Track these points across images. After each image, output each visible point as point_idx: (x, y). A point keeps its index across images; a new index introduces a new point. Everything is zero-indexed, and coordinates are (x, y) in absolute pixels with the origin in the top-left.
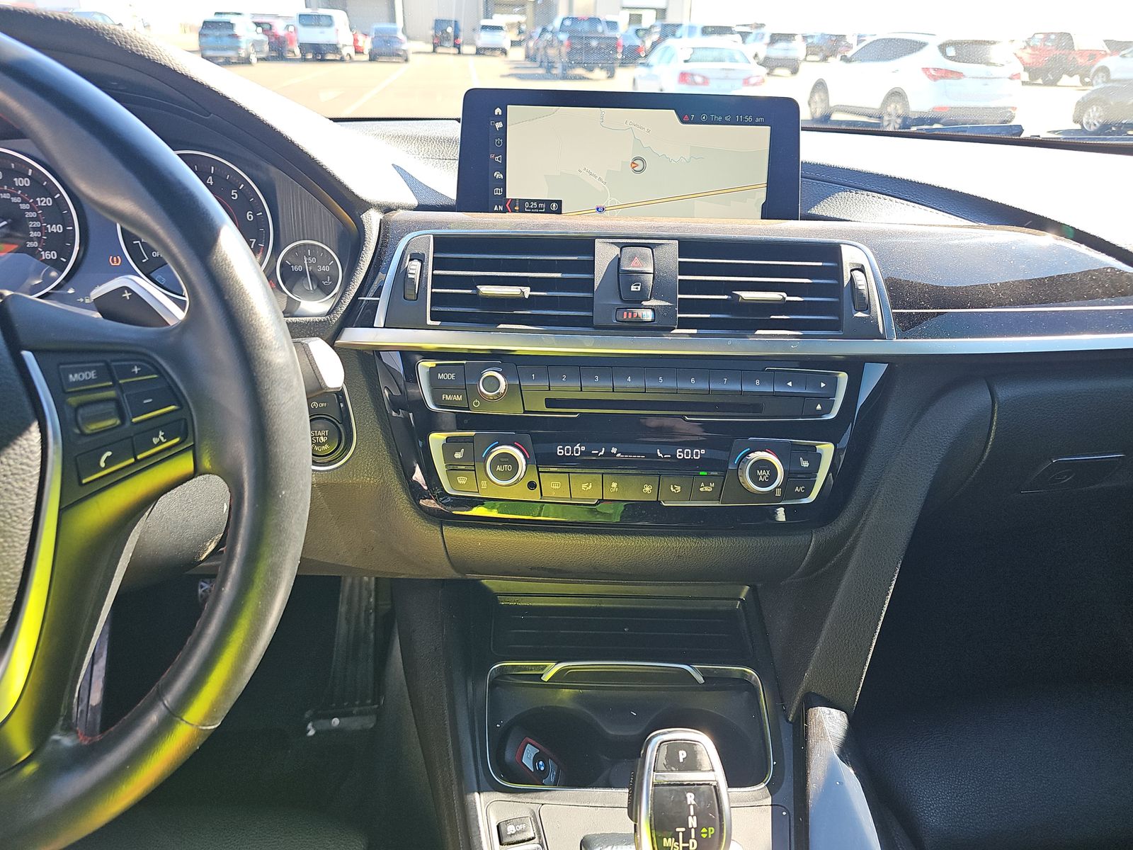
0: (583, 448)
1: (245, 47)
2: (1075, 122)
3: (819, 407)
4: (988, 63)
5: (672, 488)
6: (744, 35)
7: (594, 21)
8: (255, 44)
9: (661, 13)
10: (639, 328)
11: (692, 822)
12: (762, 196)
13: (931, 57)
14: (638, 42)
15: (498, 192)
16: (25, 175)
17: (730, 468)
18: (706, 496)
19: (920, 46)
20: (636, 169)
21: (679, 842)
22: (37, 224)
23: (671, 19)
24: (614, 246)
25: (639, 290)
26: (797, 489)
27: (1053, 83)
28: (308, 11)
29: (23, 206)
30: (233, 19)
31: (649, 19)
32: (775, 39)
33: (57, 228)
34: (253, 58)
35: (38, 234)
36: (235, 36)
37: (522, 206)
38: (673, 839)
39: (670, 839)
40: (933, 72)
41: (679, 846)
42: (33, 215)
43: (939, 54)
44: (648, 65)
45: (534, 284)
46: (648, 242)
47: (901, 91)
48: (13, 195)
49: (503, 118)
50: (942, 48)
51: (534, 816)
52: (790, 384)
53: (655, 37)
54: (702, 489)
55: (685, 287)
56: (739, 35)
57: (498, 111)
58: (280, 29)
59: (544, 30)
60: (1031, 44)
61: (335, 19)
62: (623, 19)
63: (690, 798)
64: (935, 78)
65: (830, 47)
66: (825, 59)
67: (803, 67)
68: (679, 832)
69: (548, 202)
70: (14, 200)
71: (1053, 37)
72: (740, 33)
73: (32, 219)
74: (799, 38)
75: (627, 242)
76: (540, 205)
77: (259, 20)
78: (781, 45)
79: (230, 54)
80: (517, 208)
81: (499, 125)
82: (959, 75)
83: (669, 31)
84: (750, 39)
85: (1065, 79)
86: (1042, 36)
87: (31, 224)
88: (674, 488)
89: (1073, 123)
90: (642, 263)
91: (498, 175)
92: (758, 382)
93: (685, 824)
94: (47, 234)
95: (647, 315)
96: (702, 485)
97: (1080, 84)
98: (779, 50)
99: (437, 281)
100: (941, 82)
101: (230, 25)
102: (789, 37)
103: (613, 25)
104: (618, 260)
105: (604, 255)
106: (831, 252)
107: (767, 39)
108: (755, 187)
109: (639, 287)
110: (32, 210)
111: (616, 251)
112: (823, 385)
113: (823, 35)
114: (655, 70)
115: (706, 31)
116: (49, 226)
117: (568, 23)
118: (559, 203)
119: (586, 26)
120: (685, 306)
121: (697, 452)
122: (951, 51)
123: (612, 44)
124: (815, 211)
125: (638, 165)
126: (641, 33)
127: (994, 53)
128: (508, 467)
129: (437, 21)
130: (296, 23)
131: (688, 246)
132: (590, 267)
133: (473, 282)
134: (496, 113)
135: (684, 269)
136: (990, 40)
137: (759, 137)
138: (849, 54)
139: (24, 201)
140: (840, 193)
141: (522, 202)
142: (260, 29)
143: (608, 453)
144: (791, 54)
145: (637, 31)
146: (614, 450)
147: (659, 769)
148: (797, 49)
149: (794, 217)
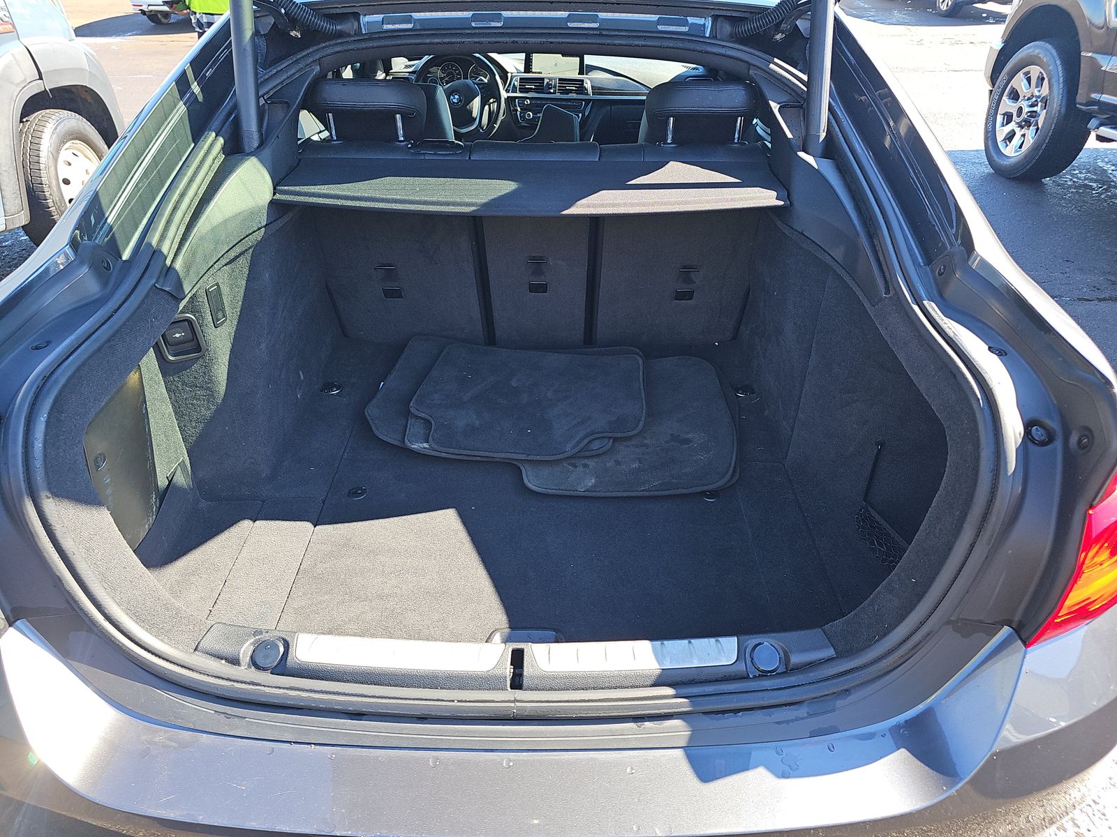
10: (551, 93)
12: (578, 71)
24: (548, 79)
37: (535, 73)
45: (535, 86)
46: (555, 79)
55: (559, 86)
69: (538, 72)
75: (550, 79)
80: (533, 73)
90: (552, 82)
95: (552, 91)
99: (520, 85)
105: (546, 81)
106: (582, 81)
109: (552, 86)
118: (540, 72)
120: (559, 89)
125: (556, 65)
131: (560, 79)
132: (543, 83)
133: (525, 85)
135: (560, 83)
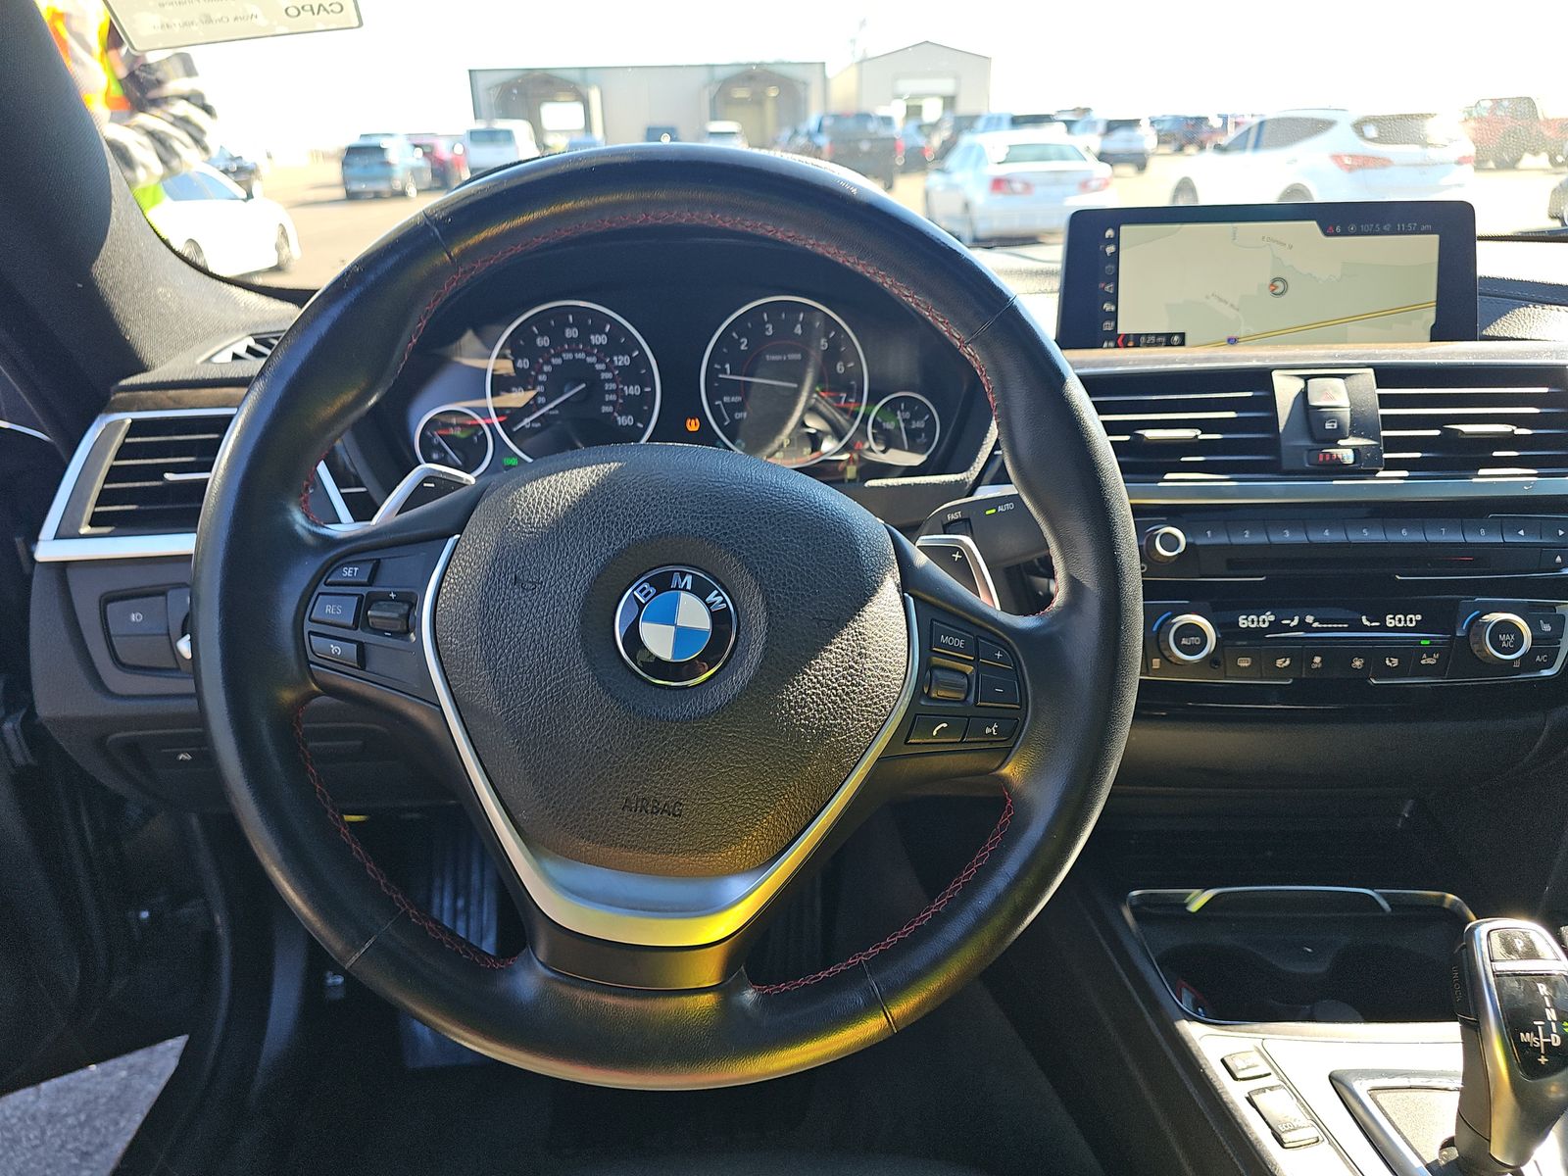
0: (1272, 618)
1: (400, 177)
2: (1553, 218)
3: (1559, 559)
4: (1425, 144)
5: (1387, 662)
6: (1069, 124)
7: (864, 117)
8: (415, 172)
9: (949, 101)
10: (1338, 470)
11: (1551, 1015)
12: (1430, 316)
13: (1342, 139)
14: (921, 141)
15: (1108, 326)
16: (601, 332)
17: (1458, 635)
18: (1427, 671)
19: (1327, 125)
20: (1276, 291)
21: (1538, 1037)
22: (613, 386)
23: (964, 107)
24: (1297, 379)
25: (1335, 427)
26: (1538, 659)
27: (1511, 165)
28: (481, 126)
29: (599, 367)
30: (384, 143)
31: (932, 111)
32: (1112, 126)
33: (633, 390)
34: (412, 191)
35: (613, 397)
36: (387, 164)
37: (1136, 341)
38: (1532, 1034)
39: (1528, 1034)
40: (1347, 161)
41: (1539, 1041)
42: (609, 375)
43: (1353, 135)
44: (942, 171)
45: (1205, 426)
46: (1340, 372)
47: (1300, 188)
48: (589, 354)
49: (1116, 241)
50: (1358, 127)
51: (1259, 1051)
52: (1522, 533)
53: (945, 133)
54: (1423, 662)
55: (1390, 422)
56: (1063, 124)
57: (1110, 233)
58: (444, 151)
59: (796, 132)
60: (1475, 114)
61: (516, 134)
62: (897, 111)
63: (1543, 989)
64: (1350, 169)
65: (1187, 134)
66: (1180, 149)
67: (1153, 164)
68: (1537, 1026)
69: (1169, 336)
70: (590, 360)
71: (1506, 103)
72: (1065, 122)
73: (608, 381)
74: (1145, 123)
75: (1313, 373)
76: (1159, 339)
77: (417, 142)
78: (1121, 135)
79: (382, 187)
80: (1131, 344)
81: (1110, 249)
82: (1384, 163)
83: (966, 124)
84: (1077, 128)
85: (1527, 160)
86: (1490, 104)
87: (607, 386)
88: (1390, 661)
89: (1550, 220)
90: (1333, 396)
91: (1108, 307)
92: (1483, 531)
93: (1544, 1017)
94: (624, 397)
95: (1348, 456)
96: (1425, 656)
97: (1549, 166)
98: (1118, 142)
100: (1360, 173)
101: (379, 150)
102: (1132, 124)
103: (887, 121)
104: (1304, 394)
105: (1286, 389)
107: (1101, 127)
108: (1421, 306)
109: (1335, 425)
110: (607, 370)
111: (1301, 384)
112: (1561, 533)
113: (1176, 119)
114: (957, 177)
115: (1017, 122)
116: (626, 388)
117: (827, 122)
118: (1182, 335)
119: (851, 124)
120: (1393, 444)
121: (1411, 619)
122: (1371, 131)
123: (889, 146)
124: (1489, 332)
125: (1278, 286)
126: (925, 130)
127: (1430, 128)
128: (1196, 640)
129: (649, 129)
130: (467, 140)
131: (1386, 374)
132: (1270, 402)
133: (1130, 428)
134: (1107, 236)
135: (1385, 402)
136: (1423, 112)
137: (1425, 248)
138: (1224, 141)
139: (599, 361)
140: (1521, 309)
141: (1137, 337)
142: (419, 152)
143: (1302, 621)
144: (1135, 147)
145: (920, 127)
146: (1309, 619)
147: (1496, 958)
148: (1146, 138)
149: (1474, 338)
